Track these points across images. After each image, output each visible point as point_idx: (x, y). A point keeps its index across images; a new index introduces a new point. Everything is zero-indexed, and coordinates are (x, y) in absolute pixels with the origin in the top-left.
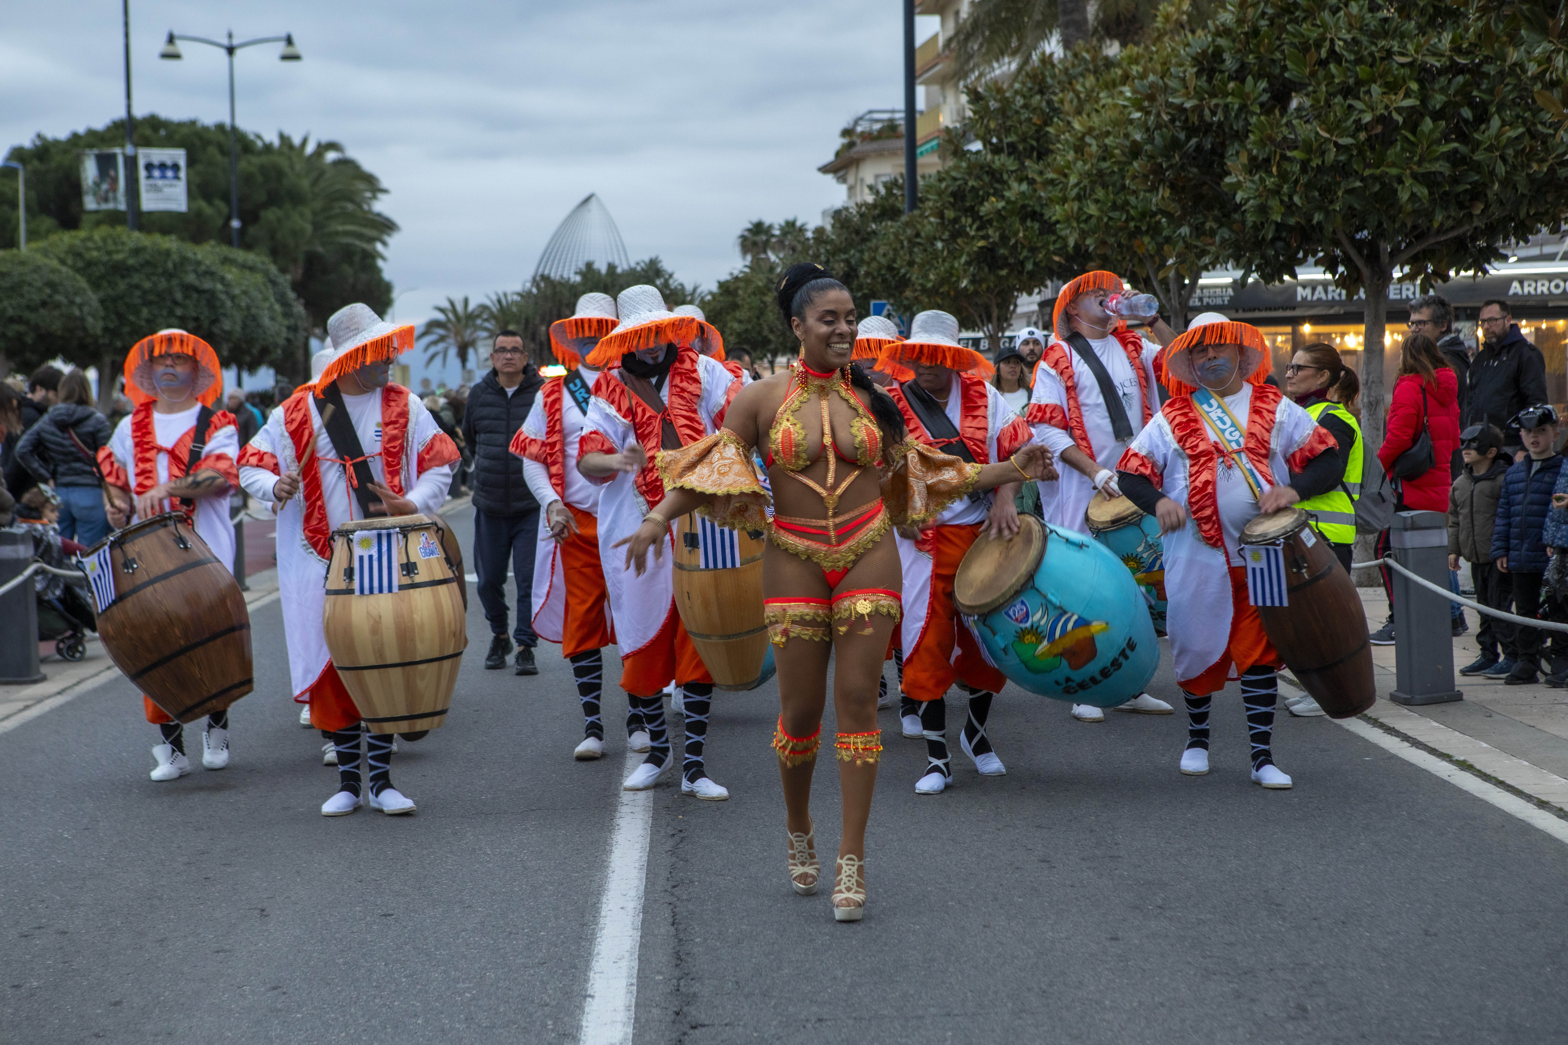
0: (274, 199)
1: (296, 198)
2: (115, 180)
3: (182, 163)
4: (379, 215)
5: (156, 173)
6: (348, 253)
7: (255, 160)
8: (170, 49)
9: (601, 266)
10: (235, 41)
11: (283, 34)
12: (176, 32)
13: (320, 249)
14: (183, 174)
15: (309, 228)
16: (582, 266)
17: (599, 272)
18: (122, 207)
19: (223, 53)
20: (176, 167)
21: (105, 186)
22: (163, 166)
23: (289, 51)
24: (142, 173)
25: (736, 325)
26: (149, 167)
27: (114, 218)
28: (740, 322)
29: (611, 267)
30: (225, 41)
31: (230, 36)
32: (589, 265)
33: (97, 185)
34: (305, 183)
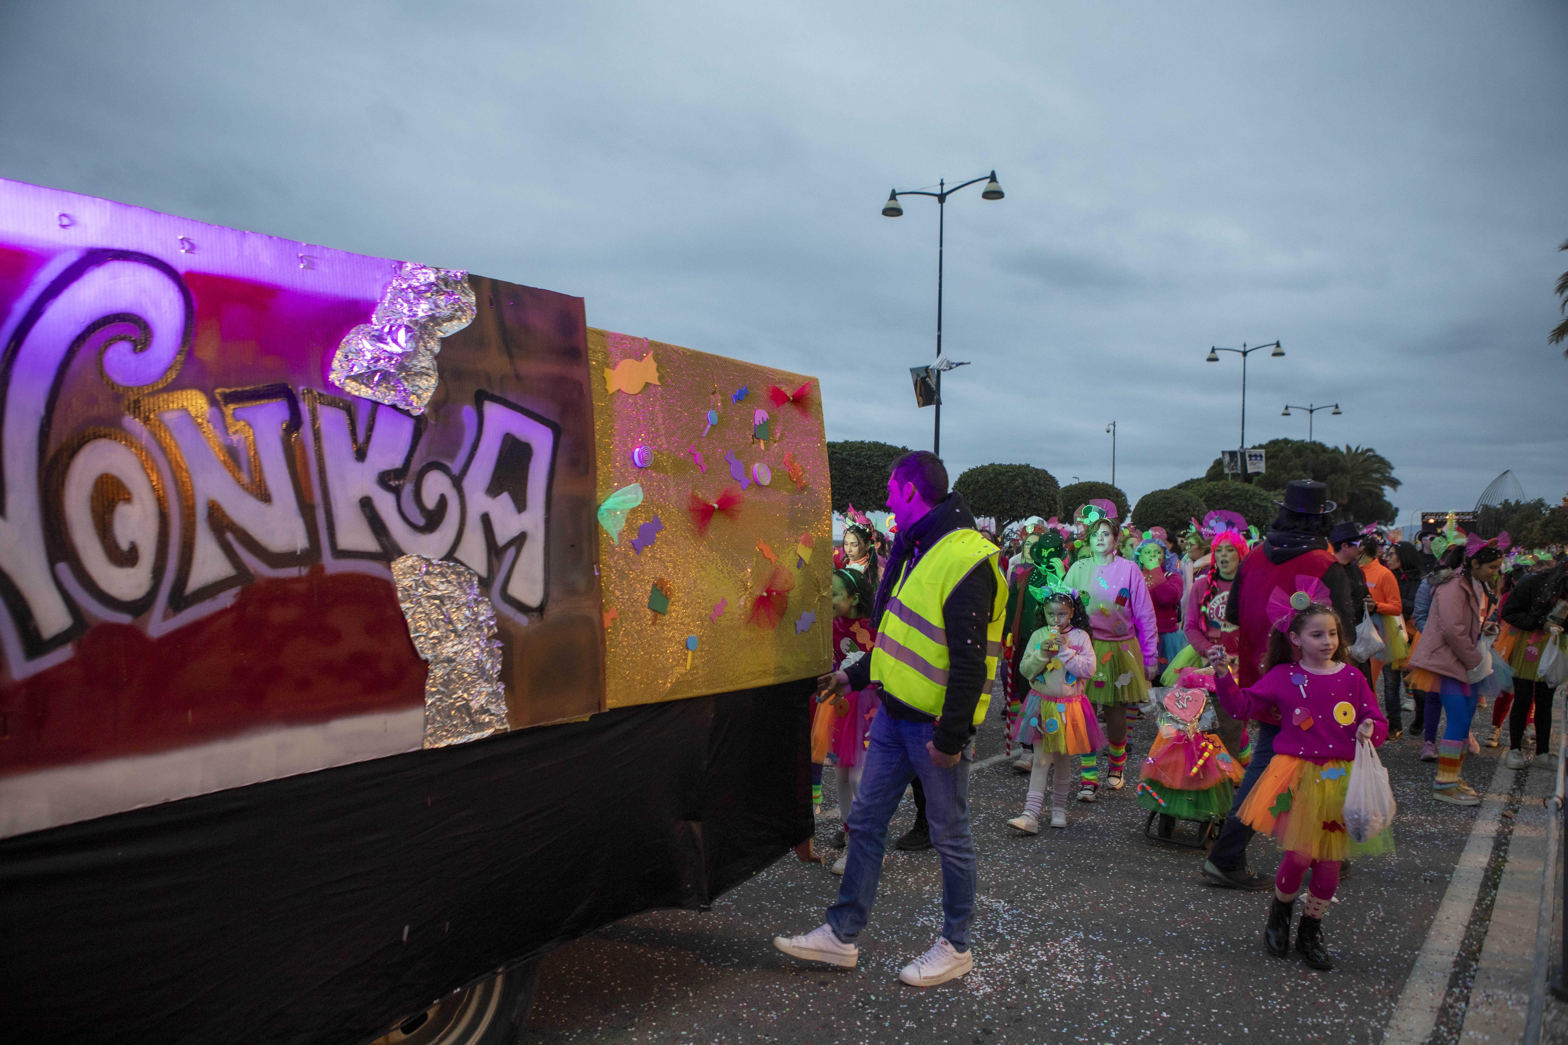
0: (1334, 471)
1: (1344, 470)
2: (1237, 462)
3: (1264, 455)
4: (1393, 478)
5: (1253, 458)
6: (1370, 494)
7: (1327, 455)
8: (1286, 412)
9: (1513, 502)
10: (1313, 408)
11: (1334, 404)
12: (1289, 405)
13: (1357, 491)
14: (1264, 459)
15: (1349, 483)
16: (1503, 501)
17: (1510, 503)
18: (1239, 472)
19: (1308, 412)
20: (1261, 456)
21: (1232, 464)
22: (1256, 456)
23: (1337, 411)
24: (1248, 459)
26: (1250, 456)
27: (1235, 476)
29: (1517, 502)
30: (1309, 408)
31: (1311, 406)
32: (1506, 501)
33: (1229, 463)
34: (1349, 465)
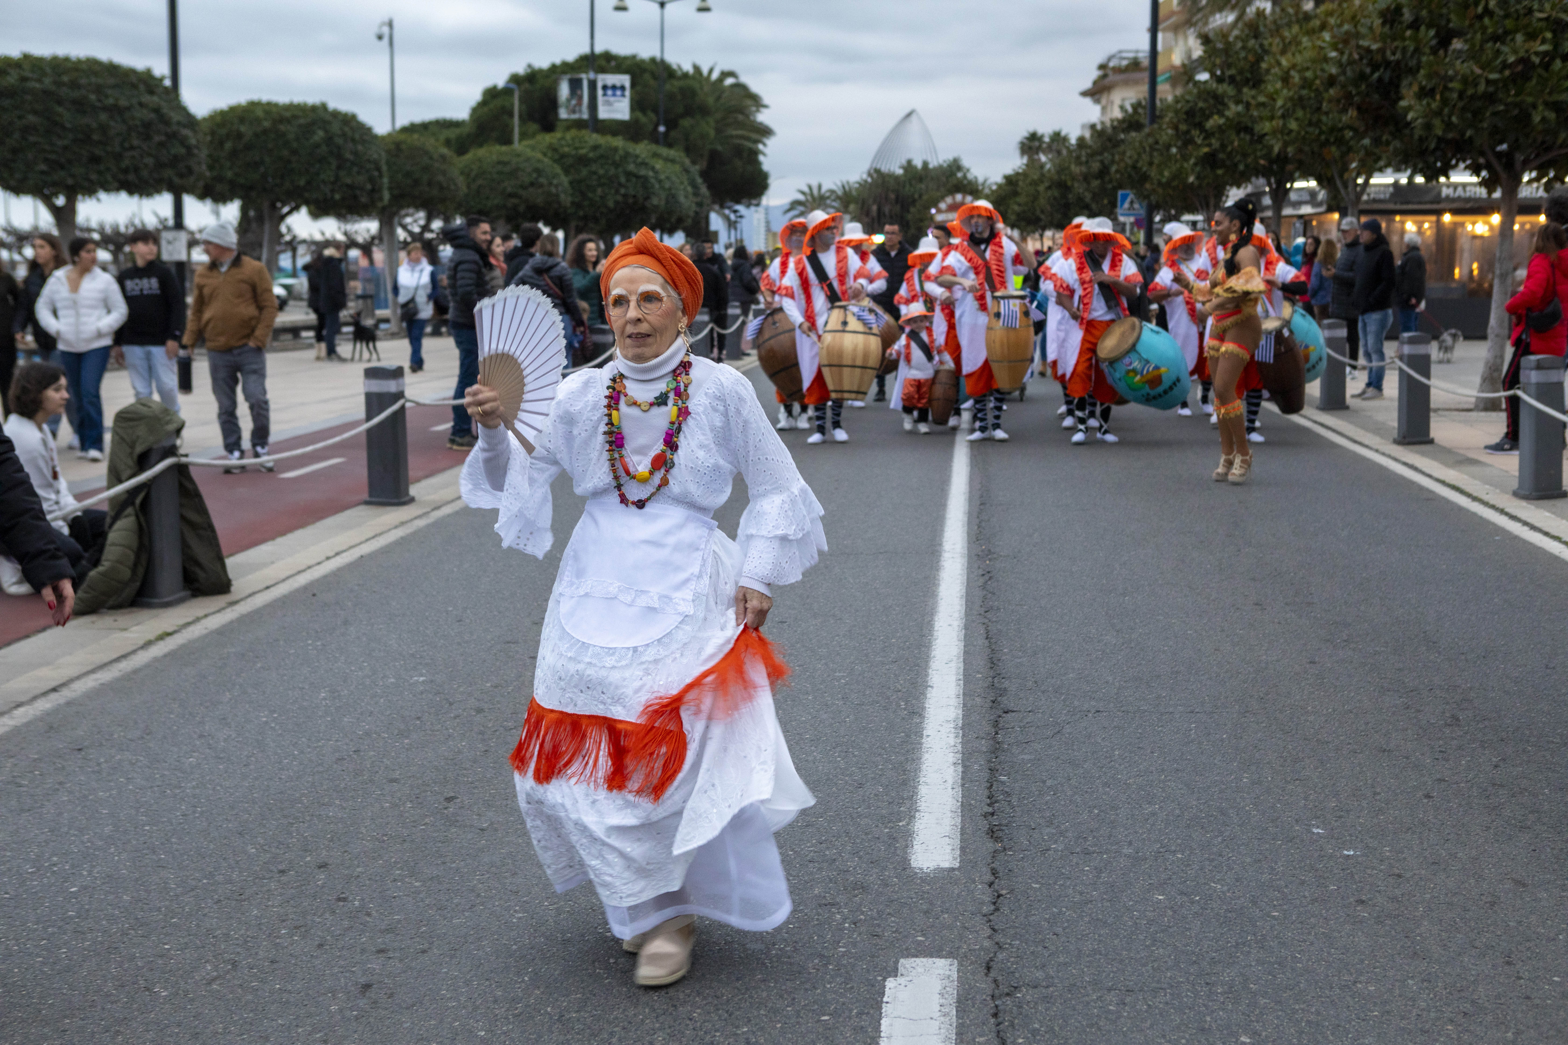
0: (689, 112)
1: (704, 111)
2: (580, 98)
3: (627, 84)
4: (761, 124)
5: (610, 92)
6: (739, 151)
7: (676, 83)
8: (621, 4)
13: (719, 148)
14: (628, 93)
15: (712, 133)
16: (904, 162)
17: (915, 167)
18: (585, 116)
20: (623, 88)
21: (574, 102)
22: (614, 88)
23: (703, 5)
24: (600, 92)
25: (1016, 208)
26: (605, 88)
27: (579, 124)
28: (1019, 205)
29: (925, 164)
32: (909, 162)
33: (568, 100)
34: (711, 101)
